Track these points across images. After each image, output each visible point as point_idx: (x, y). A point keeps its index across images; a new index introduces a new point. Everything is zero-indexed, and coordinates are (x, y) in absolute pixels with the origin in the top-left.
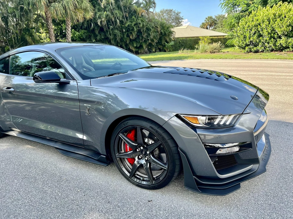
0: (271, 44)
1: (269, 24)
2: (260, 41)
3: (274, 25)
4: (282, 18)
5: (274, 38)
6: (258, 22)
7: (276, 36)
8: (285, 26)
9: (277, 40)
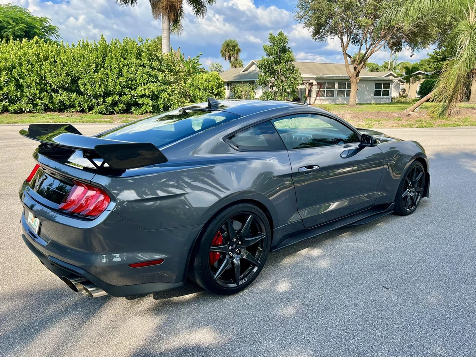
0: (46, 101)
1: (32, 68)
2: (22, 95)
3: (43, 71)
4: (51, 63)
5: (47, 92)
6: (9, 64)
7: (48, 88)
8: (63, 75)
9: (51, 95)
